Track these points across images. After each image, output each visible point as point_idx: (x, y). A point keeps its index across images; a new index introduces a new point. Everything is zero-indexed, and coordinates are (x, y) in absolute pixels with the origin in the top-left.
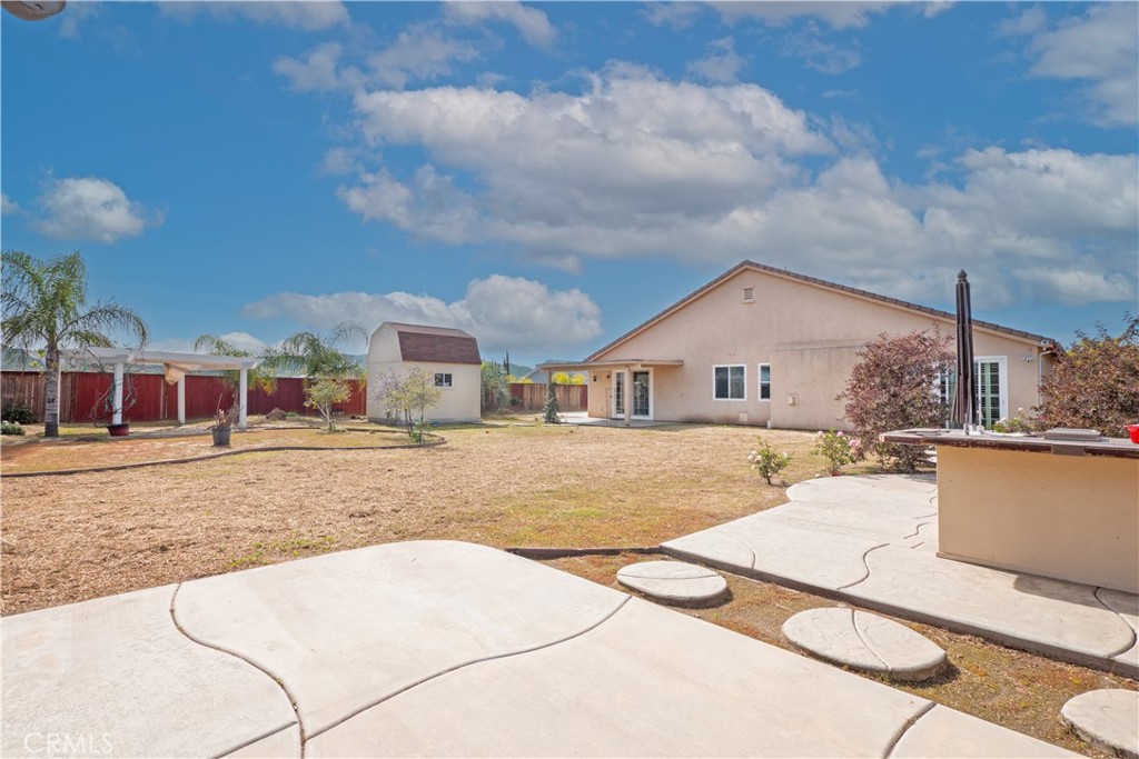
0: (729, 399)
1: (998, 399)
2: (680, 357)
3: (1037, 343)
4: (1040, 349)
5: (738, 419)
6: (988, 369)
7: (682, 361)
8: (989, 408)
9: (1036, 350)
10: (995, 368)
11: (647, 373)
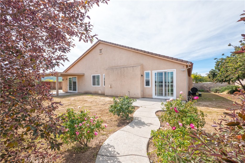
0: (96, 86)
1: (173, 85)
2: (84, 72)
3: (186, 64)
4: (187, 66)
5: (98, 92)
6: (170, 74)
7: (84, 74)
8: (170, 88)
9: (185, 67)
10: (172, 73)
11: (76, 77)
